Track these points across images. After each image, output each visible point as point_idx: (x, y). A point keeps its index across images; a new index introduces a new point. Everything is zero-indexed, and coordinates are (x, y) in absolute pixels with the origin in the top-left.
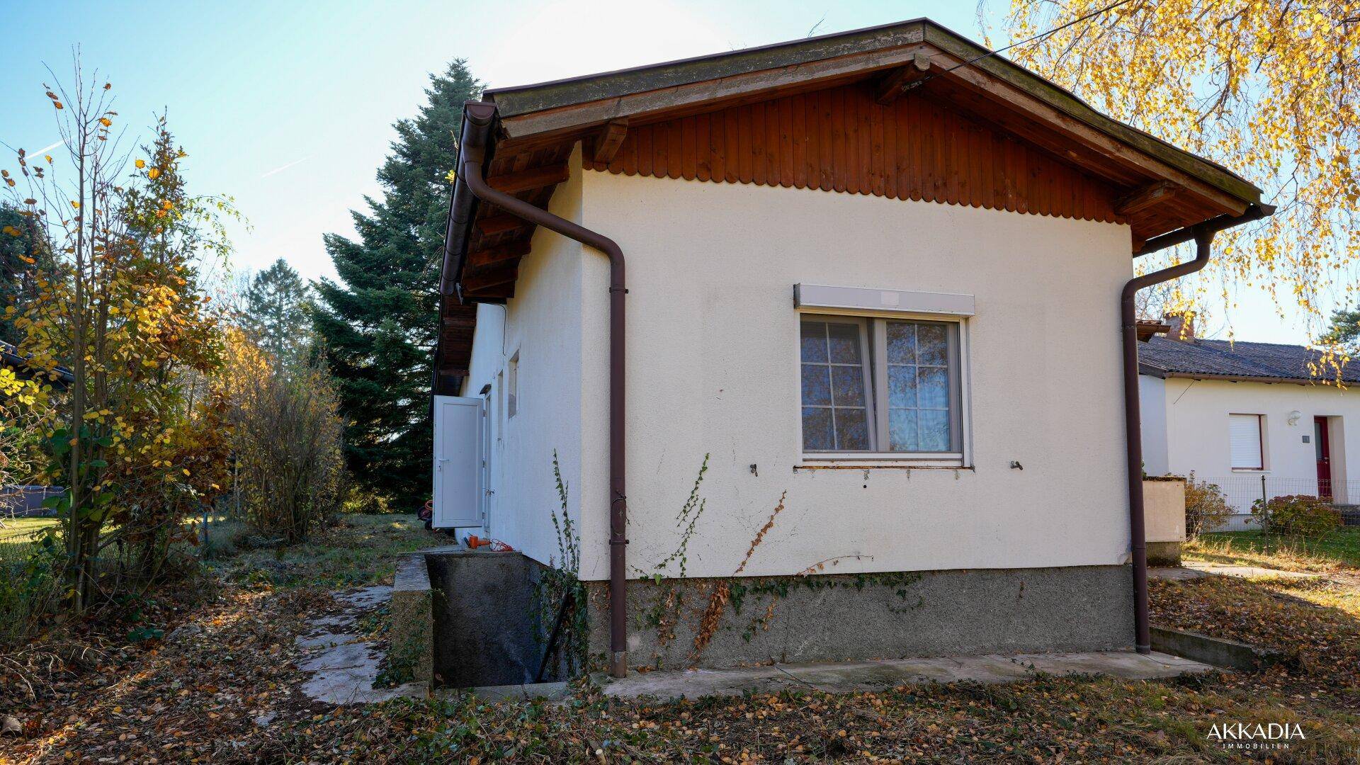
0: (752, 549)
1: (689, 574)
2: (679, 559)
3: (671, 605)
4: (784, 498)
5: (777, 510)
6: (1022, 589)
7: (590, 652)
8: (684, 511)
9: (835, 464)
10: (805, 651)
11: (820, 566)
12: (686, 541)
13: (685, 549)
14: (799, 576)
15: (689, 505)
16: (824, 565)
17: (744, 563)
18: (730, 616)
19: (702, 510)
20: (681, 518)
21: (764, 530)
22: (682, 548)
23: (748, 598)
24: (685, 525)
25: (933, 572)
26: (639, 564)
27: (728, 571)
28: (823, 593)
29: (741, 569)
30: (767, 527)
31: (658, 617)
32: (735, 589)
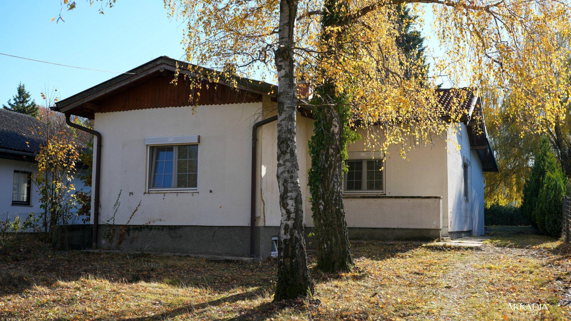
0: (131, 217)
1: (115, 224)
2: (113, 219)
3: (112, 232)
4: (141, 202)
5: (139, 206)
6: (214, 233)
8: (115, 206)
9: (158, 192)
11: (150, 223)
12: (115, 214)
14: (144, 225)
15: (116, 204)
17: (129, 221)
18: (127, 236)
19: (119, 205)
20: (114, 208)
22: (114, 216)
23: (131, 231)
24: (115, 210)
25: (185, 226)
26: (103, 220)
27: (125, 224)
28: (152, 231)
29: (128, 223)
30: (136, 211)
31: (108, 236)
32: (128, 229)
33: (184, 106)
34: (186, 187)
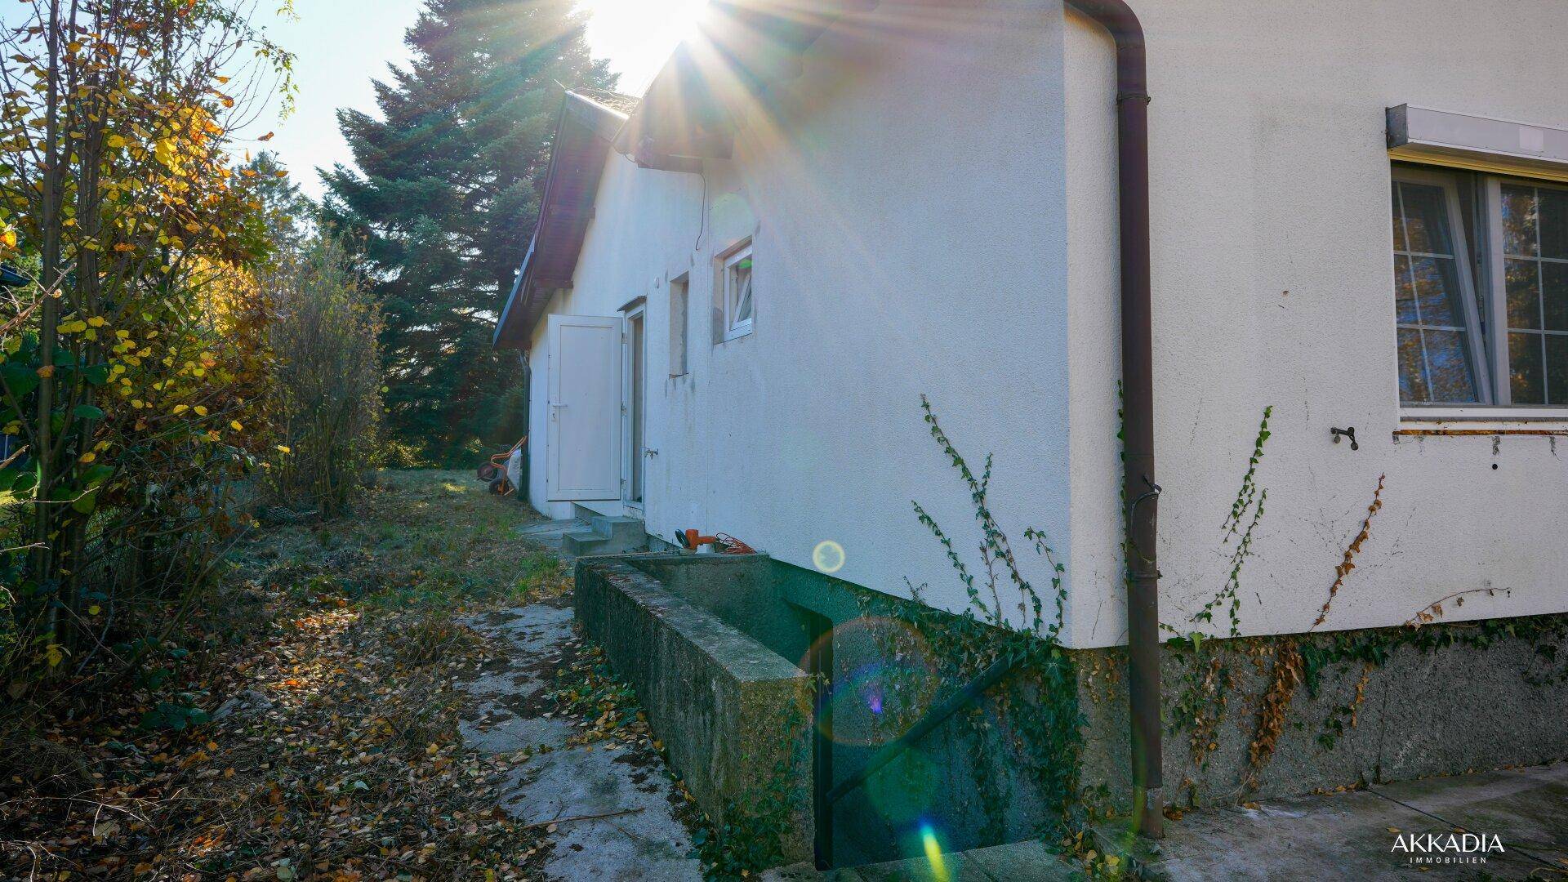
0: (1338, 582)
1: (1245, 630)
2: (1228, 603)
3: (1212, 688)
4: (1381, 487)
5: (1372, 509)
7: (1083, 784)
8: (1234, 513)
9: (1440, 427)
10: (1408, 758)
11: (1437, 609)
12: (1237, 569)
13: (1237, 585)
14: (1408, 628)
15: (1240, 501)
16: (1444, 605)
17: (1326, 607)
18: (1298, 702)
19: (1261, 510)
20: (1229, 526)
21: (1355, 546)
22: (1233, 582)
23: (1329, 670)
24: (1236, 540)
27: (1302, 624)
28: (1435, 656)
29: (1318, 622)
30: (1359, 540)
32: (1310, 654)
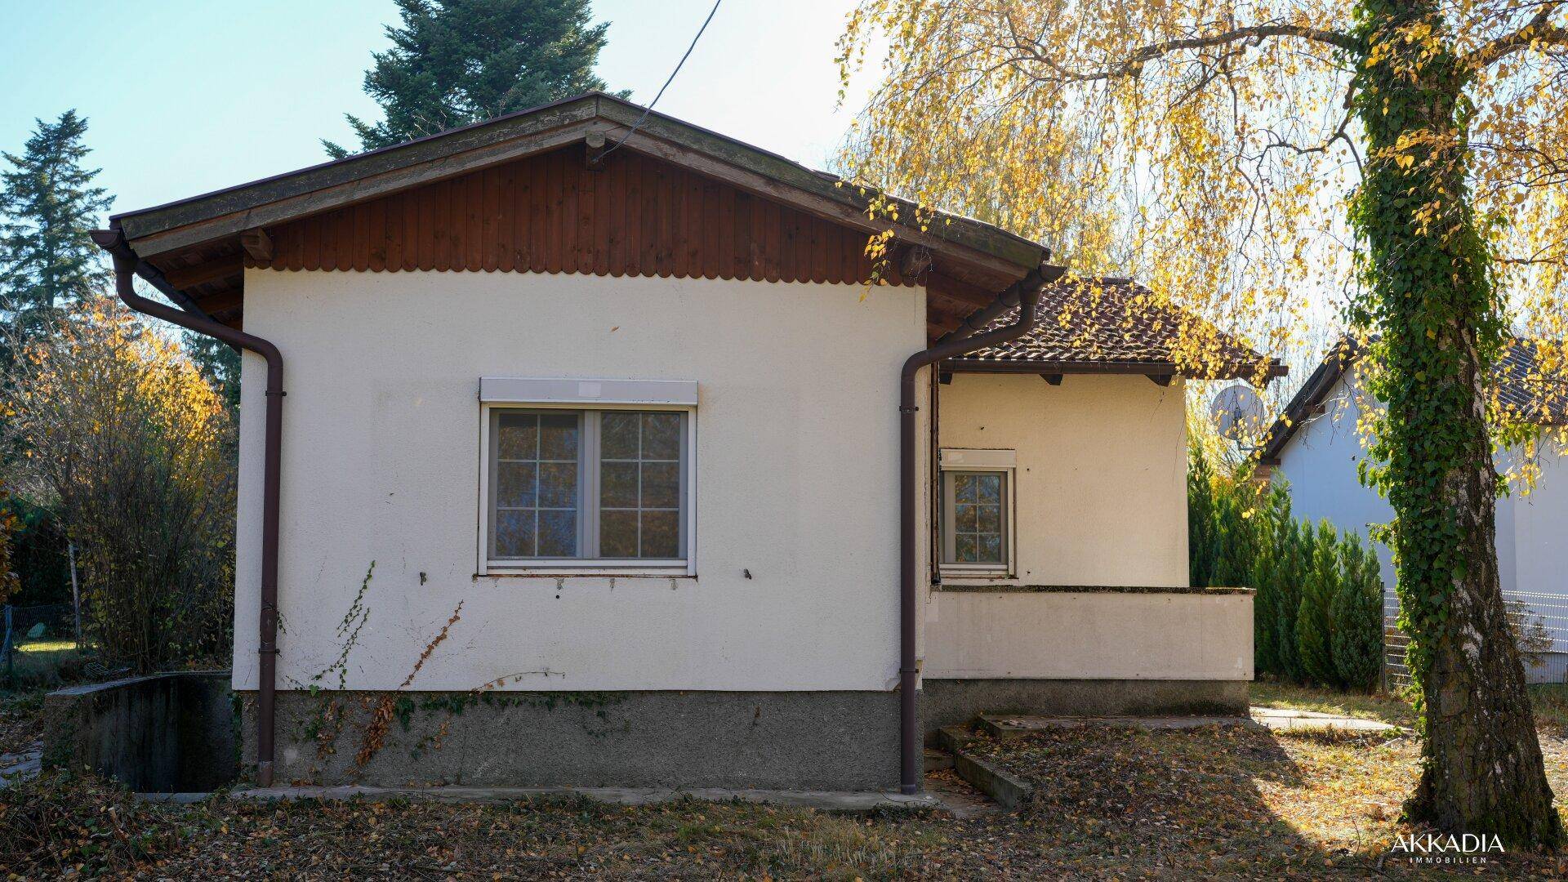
0: (421, 662)
1: (348, 687)
2: (339, 671)
3: (331, 718)
4: (460, 608)
5: (452, 621)
6: (757, 715)
7: (243, 763)
8: (346, 621)
9: (528, 572)
10: (485, 773)
11: (500, 682)
12: (347, 652)
13: (345, 661)
14: (475, 692)
15: (351, 614)
16: (505, 681)
17: (411, 677)
18: (397, 732)
19: (365, 620)
20: (342, 628)
21: (436, 642)
22: (343, 659)
23: (419, 714)
24: (346, 636)
25: (642, 692)
26: (293, 674)
27: (394, 686)
28: (507, 712)
29: (408, 683)
30: (439, 639)
31: (316, 730)
32: (403, 704)
33: (633, 274)
34: (634, 556)
